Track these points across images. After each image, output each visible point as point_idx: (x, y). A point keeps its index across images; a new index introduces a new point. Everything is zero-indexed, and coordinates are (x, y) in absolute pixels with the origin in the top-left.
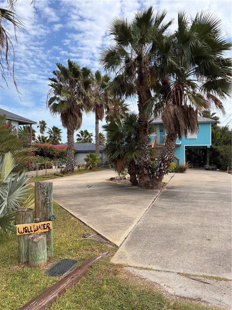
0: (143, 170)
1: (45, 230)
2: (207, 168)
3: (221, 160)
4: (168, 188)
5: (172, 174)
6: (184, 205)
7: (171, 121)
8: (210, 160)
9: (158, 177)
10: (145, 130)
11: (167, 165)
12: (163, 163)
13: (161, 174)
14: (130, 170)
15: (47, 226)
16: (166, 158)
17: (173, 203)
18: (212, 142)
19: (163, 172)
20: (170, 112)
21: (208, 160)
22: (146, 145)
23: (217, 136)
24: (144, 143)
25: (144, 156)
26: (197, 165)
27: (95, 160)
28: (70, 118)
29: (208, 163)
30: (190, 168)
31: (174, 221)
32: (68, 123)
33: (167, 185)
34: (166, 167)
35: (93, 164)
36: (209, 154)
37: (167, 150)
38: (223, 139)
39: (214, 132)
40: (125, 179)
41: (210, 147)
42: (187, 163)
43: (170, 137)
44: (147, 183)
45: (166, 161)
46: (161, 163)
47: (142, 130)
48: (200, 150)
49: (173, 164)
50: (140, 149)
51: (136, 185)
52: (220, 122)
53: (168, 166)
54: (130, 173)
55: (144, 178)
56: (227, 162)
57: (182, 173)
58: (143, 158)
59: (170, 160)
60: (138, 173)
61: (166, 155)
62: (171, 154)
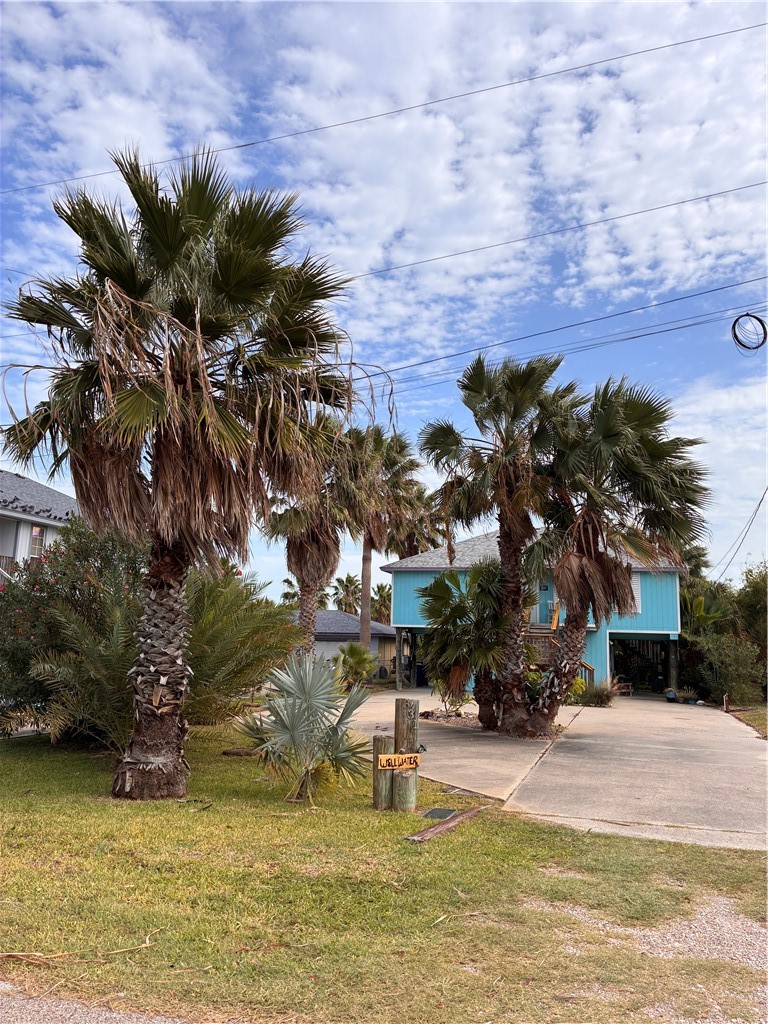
0: (510, 692)
1: (412, 766)
2: (671, 696)
3: (707, 674)
4: (567, 736)
5: (575, 709)
6: (604, 764)
7: (572, 588)
8: (679, 675)
9: (546, 710)
10: (515, 602)
11: (566, 683)
12: (558, 678)
13: (553, 704)
14: (480, 691)
15: (415, 761)
16: (565, 667)
17: (581, 761)
18: (684, 625)
19: (559, 698)
20: (570, 570)
21: (674, 673)
22: (518, 636)
23: (697, 607)
24: (514, 631)
25: (514, 661)
26: (646, 686)
27: (361, 662)
28: (312, 550)
29: (673, 681)
30: (623, 694)
31: (583, 780)
32: (306, 563)
33: (565, 732)
34: (564, 687)
35: (357, 673)
36: (676, 657)
37: (566, 650)
38: (712, 618)
39: (688, 596)
40: (459, 715)
41: (677, 638)
42: (615, 681)
43: (572, 622)
44: (521, 724)
45: (565, 675)
46: (553, 678)
47: (510, 600)
48: (654, 643)
49: (580, 682)
50: (505, 643)
51: (492, 730)
52: (710, 564)
53: (570, 685)
54: (478, 700)
55: (514, 711)
56: (725, 680)
57: (601, 706)
58: (511, 666)
59: (573, 673)
60: (499, 700)
61: (565, 661)
62: (575, 658)
